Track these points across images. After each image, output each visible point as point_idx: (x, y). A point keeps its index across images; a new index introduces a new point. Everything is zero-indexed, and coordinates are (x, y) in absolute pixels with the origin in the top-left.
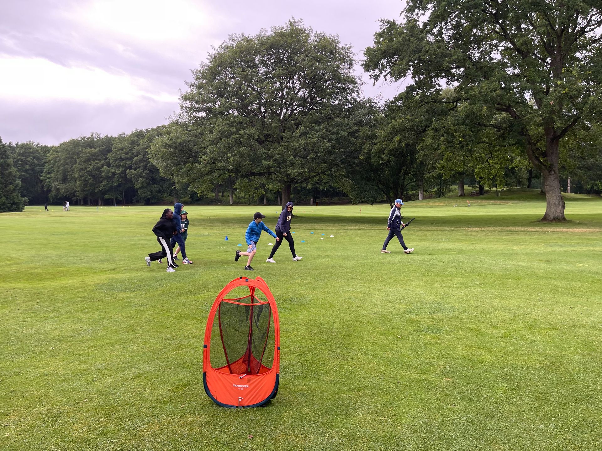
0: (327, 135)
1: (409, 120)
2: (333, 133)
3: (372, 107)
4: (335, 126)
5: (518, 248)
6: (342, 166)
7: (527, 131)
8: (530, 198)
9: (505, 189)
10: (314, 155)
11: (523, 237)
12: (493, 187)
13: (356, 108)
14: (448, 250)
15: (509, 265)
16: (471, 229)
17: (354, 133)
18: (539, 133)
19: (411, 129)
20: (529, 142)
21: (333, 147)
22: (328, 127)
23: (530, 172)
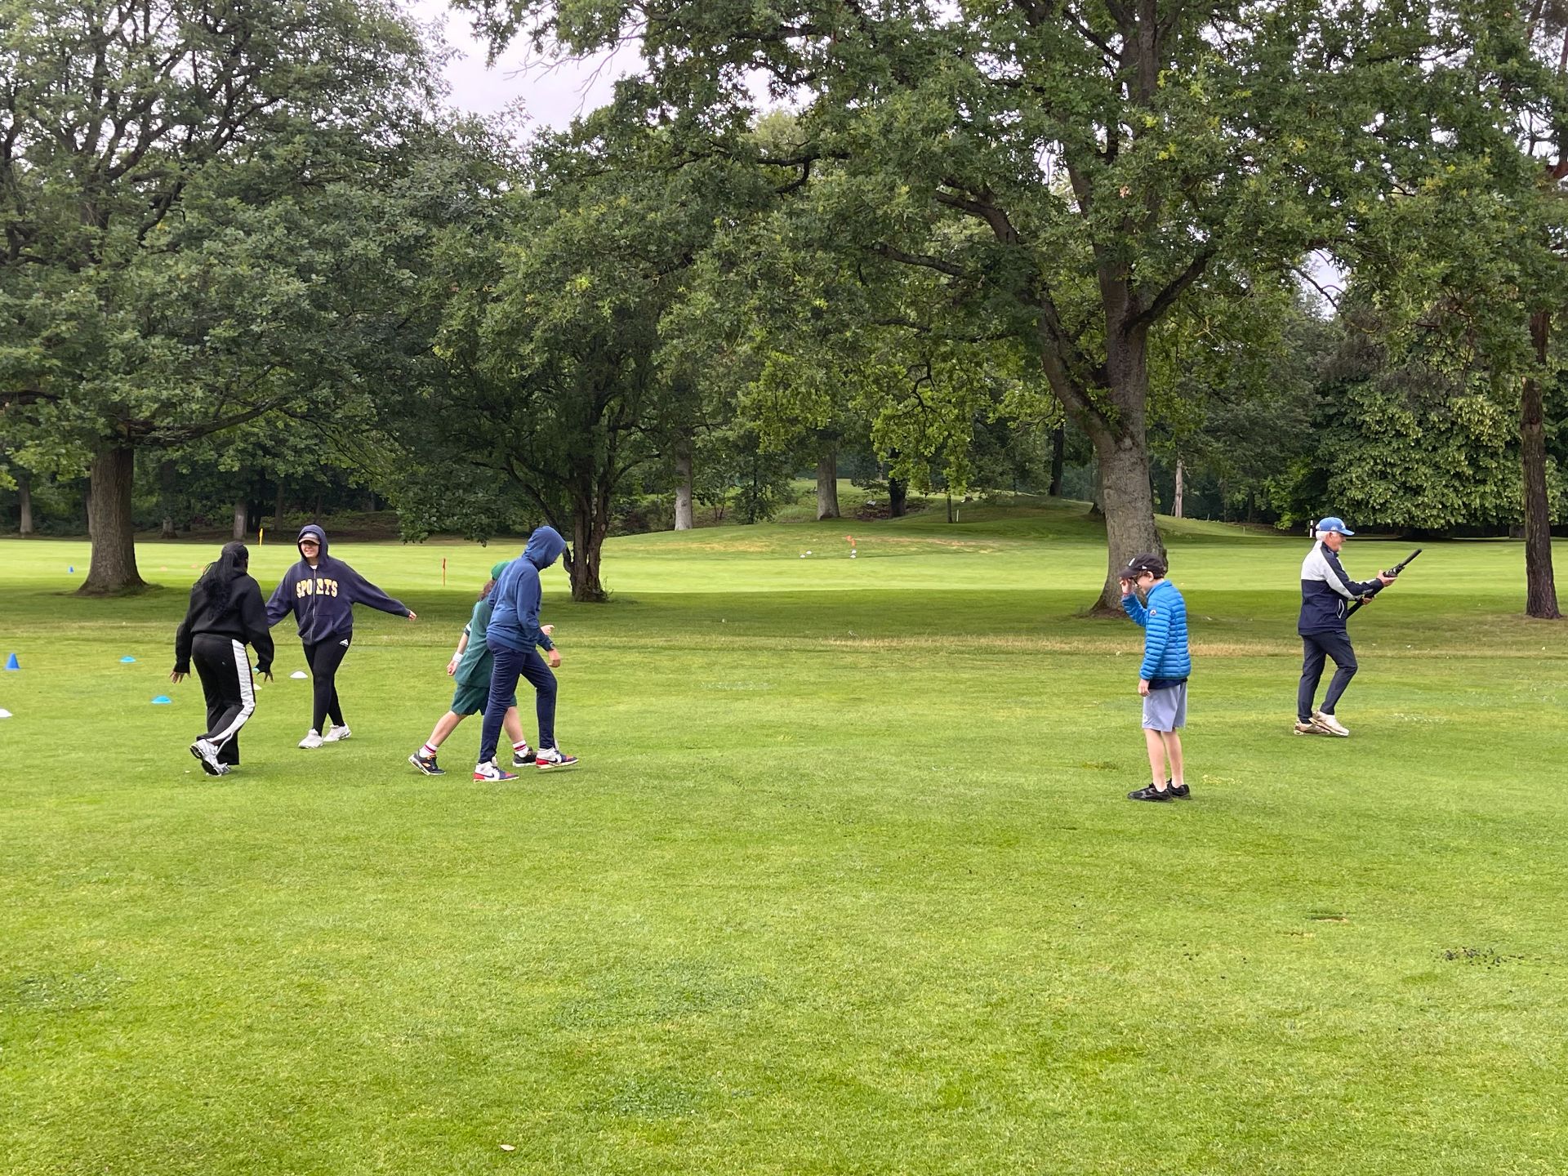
0: (291, 250)
1: (628, 215)
2: (320, 244)
3: (486, 151)
4: (328, 214)
5: (1011, 716)
6: (357, 379)
7: (1045, 288)
8: (1059, 532)
9: (976, 496)
10: (232, 327)
11: (1031, 673)
12: (936, 490)
13: (421, 151)
14: (763, 727)
15: (978, 784)
16: (857, 643)
17: (410, 249)
18: (1084, 299)
19: (635, 251)
20: (1052, 331)
21: (319, 301)
22: (297, 217)
23: (1057, 437)
